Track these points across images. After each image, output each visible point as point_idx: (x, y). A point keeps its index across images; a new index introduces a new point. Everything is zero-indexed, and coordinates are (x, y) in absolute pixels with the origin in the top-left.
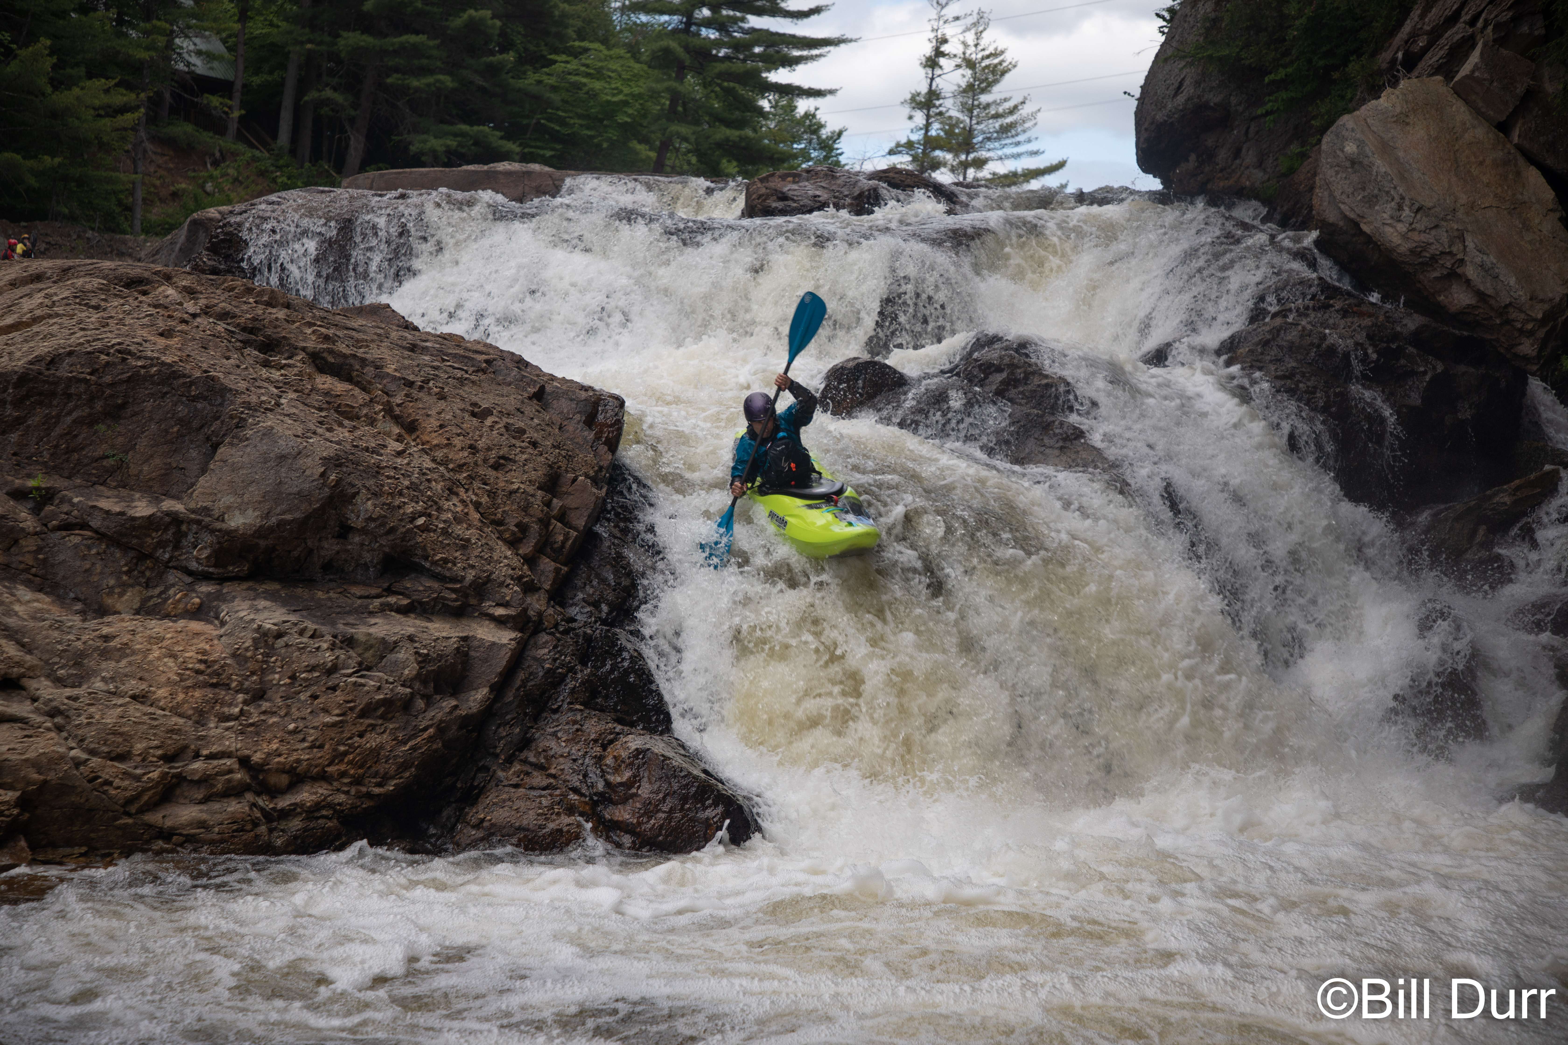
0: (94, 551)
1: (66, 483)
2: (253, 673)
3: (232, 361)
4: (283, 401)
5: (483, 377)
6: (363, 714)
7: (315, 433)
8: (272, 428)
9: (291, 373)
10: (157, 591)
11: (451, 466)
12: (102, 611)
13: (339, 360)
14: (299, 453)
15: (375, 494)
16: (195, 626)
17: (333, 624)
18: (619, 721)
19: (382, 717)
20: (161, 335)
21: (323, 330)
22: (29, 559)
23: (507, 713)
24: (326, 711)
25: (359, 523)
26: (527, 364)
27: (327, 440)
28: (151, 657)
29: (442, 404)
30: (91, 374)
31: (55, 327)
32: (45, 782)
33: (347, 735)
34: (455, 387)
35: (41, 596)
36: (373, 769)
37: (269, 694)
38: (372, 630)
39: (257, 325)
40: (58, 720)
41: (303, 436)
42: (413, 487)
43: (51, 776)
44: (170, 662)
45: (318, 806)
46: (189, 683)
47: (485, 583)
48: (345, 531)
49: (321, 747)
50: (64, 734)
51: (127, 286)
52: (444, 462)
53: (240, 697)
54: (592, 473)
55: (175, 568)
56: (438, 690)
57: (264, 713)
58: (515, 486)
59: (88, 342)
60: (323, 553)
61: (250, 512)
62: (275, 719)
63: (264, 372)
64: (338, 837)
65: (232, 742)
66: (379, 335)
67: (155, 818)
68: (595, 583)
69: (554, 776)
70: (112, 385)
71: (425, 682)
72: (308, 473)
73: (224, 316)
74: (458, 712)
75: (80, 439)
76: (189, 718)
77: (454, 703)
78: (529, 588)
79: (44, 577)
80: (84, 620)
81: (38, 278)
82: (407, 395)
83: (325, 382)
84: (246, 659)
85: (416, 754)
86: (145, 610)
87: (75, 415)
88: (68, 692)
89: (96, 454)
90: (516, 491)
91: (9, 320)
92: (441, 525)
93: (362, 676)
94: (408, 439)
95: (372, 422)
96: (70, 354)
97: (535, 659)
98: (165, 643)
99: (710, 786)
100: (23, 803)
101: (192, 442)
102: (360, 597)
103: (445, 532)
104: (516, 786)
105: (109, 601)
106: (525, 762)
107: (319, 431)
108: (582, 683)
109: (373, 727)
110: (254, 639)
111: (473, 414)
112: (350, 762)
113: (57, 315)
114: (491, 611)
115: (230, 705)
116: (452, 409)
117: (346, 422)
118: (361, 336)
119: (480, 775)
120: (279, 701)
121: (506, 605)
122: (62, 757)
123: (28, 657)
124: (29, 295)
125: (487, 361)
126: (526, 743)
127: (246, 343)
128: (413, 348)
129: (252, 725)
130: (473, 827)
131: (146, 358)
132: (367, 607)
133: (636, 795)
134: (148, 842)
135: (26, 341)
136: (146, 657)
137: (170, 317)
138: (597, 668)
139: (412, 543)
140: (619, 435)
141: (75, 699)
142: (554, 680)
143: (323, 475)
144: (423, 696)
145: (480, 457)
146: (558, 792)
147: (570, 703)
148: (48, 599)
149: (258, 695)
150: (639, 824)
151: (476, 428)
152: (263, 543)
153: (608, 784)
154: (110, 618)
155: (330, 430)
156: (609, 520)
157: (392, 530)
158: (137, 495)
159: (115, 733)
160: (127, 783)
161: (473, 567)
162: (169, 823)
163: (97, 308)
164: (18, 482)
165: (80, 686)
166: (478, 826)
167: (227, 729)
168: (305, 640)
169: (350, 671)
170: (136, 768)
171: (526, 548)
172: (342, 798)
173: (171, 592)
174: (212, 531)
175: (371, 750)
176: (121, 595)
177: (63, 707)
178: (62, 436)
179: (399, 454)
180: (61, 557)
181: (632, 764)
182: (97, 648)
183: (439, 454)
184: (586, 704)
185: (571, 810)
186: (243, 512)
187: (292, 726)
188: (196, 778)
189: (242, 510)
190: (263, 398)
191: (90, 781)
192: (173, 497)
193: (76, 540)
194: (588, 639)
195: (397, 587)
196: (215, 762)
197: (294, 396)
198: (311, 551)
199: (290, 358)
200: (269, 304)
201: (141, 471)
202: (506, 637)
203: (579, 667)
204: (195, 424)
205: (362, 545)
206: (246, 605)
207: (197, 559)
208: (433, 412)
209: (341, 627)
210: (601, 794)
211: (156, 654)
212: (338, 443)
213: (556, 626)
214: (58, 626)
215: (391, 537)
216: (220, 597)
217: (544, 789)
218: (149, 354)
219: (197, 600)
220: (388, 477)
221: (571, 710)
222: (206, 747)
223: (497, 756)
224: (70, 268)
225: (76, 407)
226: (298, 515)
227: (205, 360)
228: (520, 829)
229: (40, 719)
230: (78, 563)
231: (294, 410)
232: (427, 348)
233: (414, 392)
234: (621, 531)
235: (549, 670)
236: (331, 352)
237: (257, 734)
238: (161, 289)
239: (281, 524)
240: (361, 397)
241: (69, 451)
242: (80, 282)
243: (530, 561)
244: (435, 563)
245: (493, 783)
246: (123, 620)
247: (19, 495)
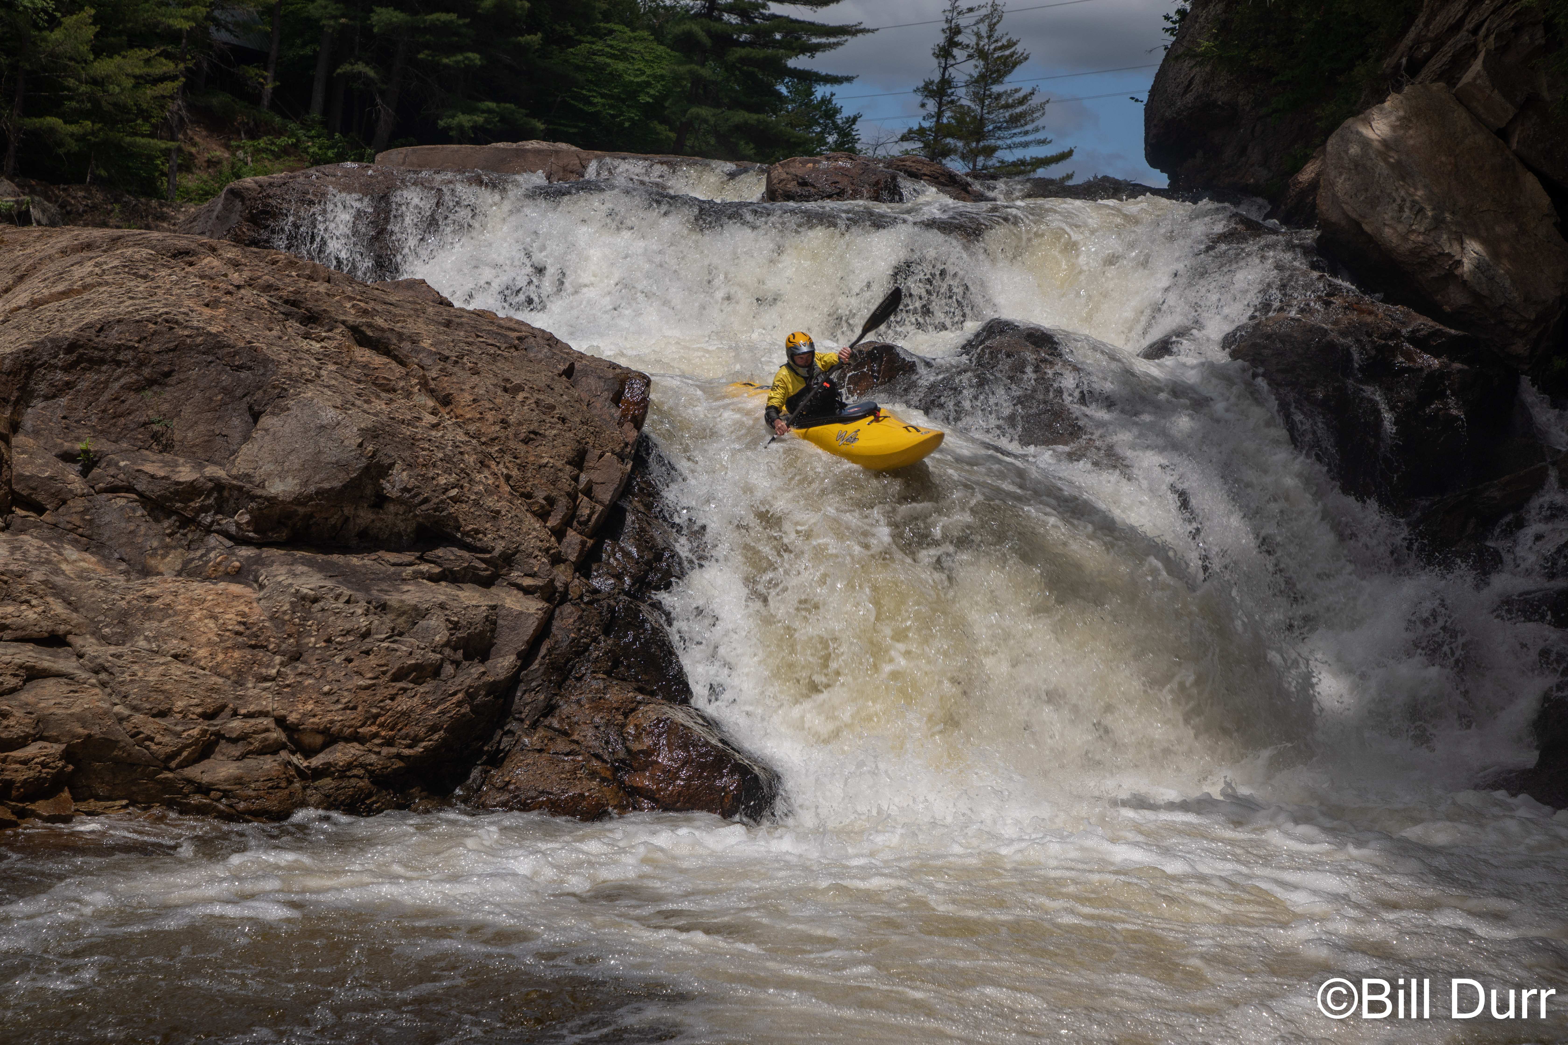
0: (139, 513)
1: (113, 447)
2: (290, 636)
3: (274, 333)
4: (323, 373)
5: (515, 354)
6: (396, 678)
7: (353, 404)
8: (312, 399)
9: (331, 345)
10: (199, 553)
11: (483, 439)
12: (146, 572)
13: (377, 334)
14: (338, 424)
15: (410, 465)
16: (235, 588)
17: (367, 590)
18: (640, 690)
19: (412, 681)
20: (207, 305)
21: (362, 304)
22: (76, 520)
23: (533, 680)
24: (359, 673)
25: (395, 493)
26: (558, 341)
27: (364, 411)
28: (192, 618)
29: (475, 379)
30: (139, 342)
31: (105, 295)
32: (89, 736)
33: (379, 697)
34: (489, 363)
35: (87, 556)
36: (404, 731)
37: (305, 656)
38: (404, 597)
39: (299, 297)
40: (103, 676)
41: (343, 408)
42: (446, 459)
43: (96, 731)
44: (211, 624)
45: (350, 766)
46: (229, 644)
47: (514, 554)
48: (380, 501)
49: (355, 708)
50: (108, 690)
51: (174, 256)
52: (476, 436)
53: (278, 659)
54: (618, 449)
55: (216, 531)
56: (468, 657)
57: (301, 674)
58: (545, 461)
59: (137, 310)
60: (358, 521)
61: (290, 479)
62: (311, 681)
63: (304, 344)
64: (369, 795)
65: (269, 703)
66: (416, 310)
67: (194, 772)
68: (619, 555)
69: (577, 742)
70: (158, 353)
71: (455, 649)
72: (346, 443)
73: (267, 288)
74: (485, 679)
75: (126, 405)
76: (228, 677)
77: (482, 669)
78: (557, 560)
79: (89, 537)
80: (128, 580)
81: (88, 246)
82: (441, 370)
83: (363, 355)
84: (284, 623)
85: (445, 718)
86: (187, 572)
87: (123, 381)
88: (113, 649)
89: (142, 420)
90: (545, 466)
91: (61, 287)
92: (473, 497)
93: (394, 642)
94: (443, 411)
95: (409, 395)
96: (119, 321)
97: (559, 628)
98: (207, 604)
99: (727, 755)
100: (68, 755)
101: (234, 410)
102: (393, 565)
103: (476, 503)
104: (540, 751)
105: (152, 562)
106: (549, 727)
107: (358, 403)
108: (606, 653)
109: (405, 690)
110: (292, 603)
111: (506, 390)
112: (381, 725)
113: (107, 284)
114: (519, 581)
115: (268, 666)
116: (485, 384)
117: (383, 395)
118: (398, 311)
119: (505, 739)
120: (315, 664)
121: (533, 575)
122: (106, 713)
123: (75, 615)
124: (80, 263)
125: (519, 338)
126: (550, 709)
127: (288, 315)
128: (448, 324)
129: (288, 686)
130: (499, 789)
131: (192, 328)
132: (400, 574)
133: (657, 762)
134: (186, 796)
135: (77, 308)
136: (187, 617)
137: (215, 288)
138: (620, 638)
139: (444, 513)
140: (645, 413)
141: (119, 656)
142: (579, 650)
143: (360, 445)
144: (453, 662)
145: (510, 432)
146: (580, 758)
147: (594, 672)
148: (93, 559)
149: (296, 657)
150: (659, 790)
151: (509, 404)
152: (301, 510)
153: (629, 751)
154: (154, 579)
155: (368, 402)
156: (634, 495)
157: (426, 500)
158: (181, 460)
159: (157, 690)
160: (167, 739)
161: (503, 538)
162: (206, 779)
163: (145, 277)
164: (67, 445)
165: (124, 644)
166: (504, 788)
167: (265, 689)
168: (341, 605)
169: (383, 636)
170: (176, 724)
171: (553, 521)
172: (373, 758)
173: (212, 555)
174: (253, 498)
175: (403, 713)
176: (164, 556)
177: (107, 665)
178: (110, 401)
179: (434, 426)
180: (107, 519)
181: (652, 732)
182: (140, 608)
183: (472, 428)
184: (608, 673)
185: (593, 775)
186: (282, 478)
187: (326, 688)
188: (234, 735)
189: (282, 477)
190: (305, 370)
191: (132, 736)
192: (215, 463)
193: (122, 502)
194: (612, 610)
195: (429, 555)
196: (253, 721)
197: (333, 368)
198: (347, 518)
199: (330, 330)
200: (310, 278)
201: (185, 437)
202: (534, 606)
203: (602, 638)
204: (239, 393)
205: (396, 514)
206: (283, 570)
207: (238, 525)
208: (467, 387)
209: (375, 593)
210: (622, 761)
211: (198, 615)
212: (376, 415)
213: (581, 597)
214: (104, 585)
215: (424, 507)
216: (259, 561)
217: (567, 754)
218: (195, 324)
219: (237, 564)
220: (423, 449)
221: (595, 678)
222: (244, 706)
223: (522, 721)
224: (119, 238)
225: (124, 374)
226: (336, 484)
227: (248, 331)
228: (542, 793)
229: (84, 675)
230: (123, 525)
231: (333, 382)
232: (461, 324)
233: (449, 366)
234: (645, 505)
235: (574, 640)
236: (370, 325)
237: (293, 695)
238: (206, 261)
239: (319, 493)
240: (399, 370)
241: (116, 416)
242: (129, 252)
243: (559, 533)
244: (467, 534)
245: (518, 748)
246: (165, 581)
247: (67, 457)
